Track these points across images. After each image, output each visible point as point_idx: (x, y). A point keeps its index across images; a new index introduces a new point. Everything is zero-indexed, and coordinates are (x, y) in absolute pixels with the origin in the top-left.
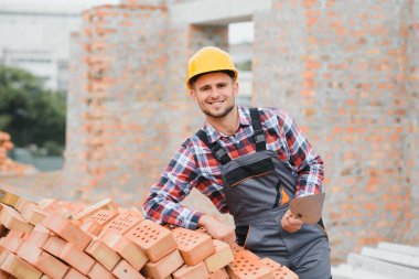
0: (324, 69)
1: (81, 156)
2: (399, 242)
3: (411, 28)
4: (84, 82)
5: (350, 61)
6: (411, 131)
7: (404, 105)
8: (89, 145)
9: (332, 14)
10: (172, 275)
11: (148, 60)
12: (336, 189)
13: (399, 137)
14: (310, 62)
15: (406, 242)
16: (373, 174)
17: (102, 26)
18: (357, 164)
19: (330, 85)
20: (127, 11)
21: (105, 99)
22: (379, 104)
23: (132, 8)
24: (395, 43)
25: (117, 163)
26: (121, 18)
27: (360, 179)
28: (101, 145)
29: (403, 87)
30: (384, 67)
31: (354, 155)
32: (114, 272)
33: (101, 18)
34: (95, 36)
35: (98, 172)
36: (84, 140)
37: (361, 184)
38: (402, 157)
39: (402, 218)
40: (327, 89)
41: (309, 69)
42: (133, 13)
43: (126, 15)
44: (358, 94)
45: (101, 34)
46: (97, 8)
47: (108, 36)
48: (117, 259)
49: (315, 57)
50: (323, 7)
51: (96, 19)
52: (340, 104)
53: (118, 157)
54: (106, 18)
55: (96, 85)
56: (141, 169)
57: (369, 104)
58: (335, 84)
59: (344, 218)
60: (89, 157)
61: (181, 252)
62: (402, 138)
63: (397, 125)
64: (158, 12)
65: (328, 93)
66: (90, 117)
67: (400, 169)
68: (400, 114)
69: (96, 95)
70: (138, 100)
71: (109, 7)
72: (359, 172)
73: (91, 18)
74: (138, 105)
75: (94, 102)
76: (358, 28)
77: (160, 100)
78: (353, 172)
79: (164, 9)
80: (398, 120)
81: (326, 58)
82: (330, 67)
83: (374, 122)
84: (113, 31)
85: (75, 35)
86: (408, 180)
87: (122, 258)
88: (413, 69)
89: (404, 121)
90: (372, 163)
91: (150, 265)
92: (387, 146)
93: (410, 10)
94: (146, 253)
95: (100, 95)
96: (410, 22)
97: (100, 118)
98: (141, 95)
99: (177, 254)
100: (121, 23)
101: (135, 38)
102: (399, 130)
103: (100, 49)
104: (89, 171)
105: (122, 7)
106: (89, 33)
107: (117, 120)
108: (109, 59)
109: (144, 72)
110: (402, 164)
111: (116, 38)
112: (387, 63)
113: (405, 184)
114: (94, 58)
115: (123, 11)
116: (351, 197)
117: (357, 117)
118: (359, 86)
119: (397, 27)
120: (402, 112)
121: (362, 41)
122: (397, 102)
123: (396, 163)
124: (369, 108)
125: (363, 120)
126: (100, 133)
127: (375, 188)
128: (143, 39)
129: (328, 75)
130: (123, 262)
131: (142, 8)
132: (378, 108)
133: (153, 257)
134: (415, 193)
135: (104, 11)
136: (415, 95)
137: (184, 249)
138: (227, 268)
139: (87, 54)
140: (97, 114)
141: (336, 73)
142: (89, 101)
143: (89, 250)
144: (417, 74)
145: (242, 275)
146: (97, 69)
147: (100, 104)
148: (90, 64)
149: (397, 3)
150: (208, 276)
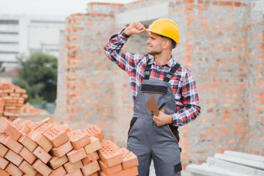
0: (197, 50)
1: (65, 103)
2: (243, 151)
3: (249, 26)
4: (66, 58)
5: (213, 45)
6: (249, 87)
7: (245, 71)
8: (68, 96)
9: (202, 18)
10: (66, 155)
12: (204, 120)
13: (242, 90)
14: (188, 46)
15: (247, 152)
16: (226, 112)
17: (75, 26)
18: (217, 106)
19: (201, 59)
20: (90, 17)
21: (77, 69)
22: (230, 71)
23: (93, 16)
24: (240, 35)
25: (84, 106)
26: (87, 21)
27: (219, 114)
28: (74, 95)
29: (245, 61)
30: (233, 49)
31: (215, 100)
32: (34, 153)
33: (75, 21)
34: (72, 31)
35: (72, 111)
36: (65, 93)
37: (219, 118)
38: (244, 102)
39: (243, 138)
40: (198, 61)
41: (188, 50)
42: (94, 19)
43: (89, 20)
44: (217, 64)
45: (75, 31)
46: (73, 15)
47: (79, 32)
48: (35, 146)
49: (191, 43)
50: (196, 14)
51: (72, 22)
52: (206, 71)
53: (84, 102)
54: (77, 21)
55: (72, 60)
56: (98, 110)
57: (224, 71)
58: (204, 59)
59: (209, 138)
60: (68, 102)
61: (71, 142)
62: (244, 91)
63: (240, 83)
64: (108, 18)
65: (199, 64)
66: (69, 80)
67: (243, 109)
68: (243, 77)
69: (72, 66)
70: (97, 69)
71: (79, 14)
72: (218, 110)
73: (70, 21)
74: (96, 72)
75: (71, 70)
76: (218, 26)
77: (109, 69)
78: (215, 110)
79: (112, 16)
80: (242, 80)
81: (198, 44)
82: (200, 49)
83: (227, 81)
84: (82, 29)
85: (62, 31)
86: (247, 116)
87: (38, 145)
88: (250, 51)
89: (246, 81)
90: (226, 105)
91: (54, 149)
92: (235, 96)
93: (249, 16)
94: (51, 142)
95: (74, 66)
96: (248, 23)
97: (74, 80)
98: (98, 66)
99: (69, 143)
100: (86, 24)
101: (95, 33)
102: (242, 86)
103: (74, 39)
104: (68, 110)
105: (87, 15)
106: (69, 31)
107: (84, 81)
108: (79, 45)
110: (244, 106)
111: (83, 33)
112: (235, 47)
113: (246, 118)
114: (71, 45)
115: (87, 17)
116: (213, 125)
117: (216, 78)
118: (218, 60)
119: (241, 26)
120: (244, 76)
121: (220, 34)
122: (241, 70)
123: (241, 105)
124: (224, 73)
125: (220, 80)
126: (74, 88)
127: (227, 120)
128: (99, 34)
129: (199, 54)
130: (39, 147)
131: (99, 15)
132: (229, 73)
133: (56, 145)
134: (252, 123)
135: (76, 17)
136: (251, 65)
137: (73, 140)
138: (98, 152)
139: (67, 42)
140: (72, 78)
141: (204, 53)
142: (68, 70)
143: (20, 141)
144: (253, 53)
145: (105, 156)
146: (72, 50)
147: (74, 71)
148: (69, 48)
149: (241, 12)
150: (86, 156)
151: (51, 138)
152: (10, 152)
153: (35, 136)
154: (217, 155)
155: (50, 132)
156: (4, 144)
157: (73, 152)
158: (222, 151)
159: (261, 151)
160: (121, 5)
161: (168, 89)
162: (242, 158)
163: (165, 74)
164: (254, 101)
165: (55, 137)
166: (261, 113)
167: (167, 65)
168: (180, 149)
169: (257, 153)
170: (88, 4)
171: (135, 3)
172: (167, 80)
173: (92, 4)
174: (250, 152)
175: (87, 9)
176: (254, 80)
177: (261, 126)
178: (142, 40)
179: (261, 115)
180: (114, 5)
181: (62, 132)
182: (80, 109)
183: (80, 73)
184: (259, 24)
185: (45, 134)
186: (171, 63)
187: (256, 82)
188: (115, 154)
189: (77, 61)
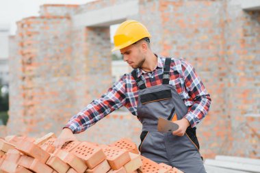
0: (174, 49)
3: (226, 22)
4: (19, 67)
5: (190, 44)
6: (229, 85)
7: (224, 70)
8: (25, 106)
9: (178, 15)
11: (60, 51)
13: (222, 90)
14: (165, 45)
15: (231, 155)
17: (30, 30)
20: (45, 20)
21: (34, 76)
22: (209, 70)
23: (48, 18)
24: (217, 32)
25: (43, 116)
26: (42, 25)
28: (32, 105)
29: (223, 59)
30: (211, 47)
33: (29, 25)
34: (25, 36)
35: (31, 123)
36: (21, 102)
38: (225, 102)
39: (227, 141)
41: (165, 50)
42: (49, 21)
43: (45, 23)
44: (196, 64)
45: (30, 35)
46: (27, 19)
47: (34, 37)
49: (168, 42)
50: (172, 11)
51: (25, 26)
53: (43, 113)
54: (32, 25)
55: (28, 68)
57: (203, 70)
60: (25, 114)
61: (108, 161)
62: (224, 90)
63: (220, 83)
64: (65, 20)
66: (24, 88)
67: (224, 110)
68: (222, 76)
69: (28, 74)
70: (55, 75)
71: (33, 18)
73: (22, 26)
74: (55, 79)
75: (27, 79)
76: (193, 23)
77: (69, 75)
79: (69, 18)
80: (221, 80)
81: (175, 42)
82: (178, 48)
84: (37, 33)
86: (229, 117)
87: (70, 167)
88: (229, 47)
89: (225, 80)
93: (225, 11)
94: (86, 163)
95: (30, 74)
96: (225, 19)
97: (31, 88)
98: (56, 73)
99: (106, 162)
100: (42, 28)
101: (51, 37)
102: (222, 85)
103: (29, 45)
104: (25, 122)
105: (42, 17)
106: (22, 36)
107: (42, 89)
108: (35, 51)
109: (58, 58)
110: (225, 107)
111: (39, 38)
112: (212, 44)
113: (228, 119)
114: (26, 51)
115: (42, 20)
118: (196, 59)
119: (217, 22)
120: (223, 74)
121: (197, 31)
122: (220, 68)
123: (221, 106)
126: (32, 98)
127: (209, 122)
128: (56, 38)
129: (177, 53)
130: (71, 170)
131: (55, 17)
132: (208, 73)
133: (91, 165)
134: (235, 124)
135: (30, 20)
136: (231, 63)
139: (20, 48)
140: (30, 86)
141: (182, 52)
142: (24, 78)
144: (232, 50)
146: (28, 57)
147: (30, 79)
148: (23, 55)
149: (217, 7)
155: (79, 150)
156: (30, 168)
159: (248, 153)
160: (76, 7)
164: (236, 101)
166: (246, 113)
167: (158, 68)
168: (202, 158)
169: (243, 156)
170: (41, 7)
171: (93, 3)
172: (166, 82)
173: (46, 6)
174: (235, 155)
175: (39, 12)
176: (235, 79)
177: (246, 127)
178: (103, 42)
179: (246, 115)
180: (69, 6)
182: (39, 120)
183: (38, 81)
184: (237, 19)
186: (161, 63)
187: (238, 80)
189: (34, 69)
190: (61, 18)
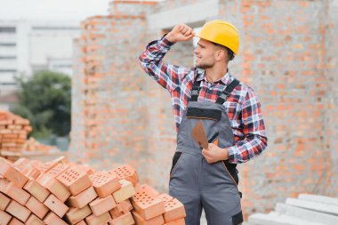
0: (258, 61)
1: (82, 136)
2: (323, 194)
3: (327, 27)
4: (82, 77)
5: (279, 54)
6: (329, 107)
7: (323, 88)
8: (87, 126)
9: (264, 17)
10: (88, 205)
11: (131, 58)
12: (270, 154)
13: (321, 113)
14: (247, 55)
15: (329, 195)
16: (300, 142)
17: (94, 32)
18: (287, 134)
19: (264, 73)
20: (113, 20)
21: (97, 90)
22: (303, 87)
23: (117, 18)
24: (315, 39)
25: (108, 139)
26: (109, 26)
27: (289, 146)
28: (94, 126)
29: (322, 74)
30: (306, 58)
31: (284, 127)
32: (45, 203)
33: (93, 26)
34: (89, 41)
35: (93, 146)
36: (83, 122)
37: (290, 150)
38: (323, 128)
39: (323, 176)
40: (260, 76)
41: (246, 61)
42: (118, 22)
43: (113, 24)
44: (286, 79)
45: (94, 39)
46: (91, 19)
47: (99, 41)
48: (48, 194)
49: (250, 51)
50: (256, 13)
51: (89, 27)
52: (272, 88)
53: (108, 135)
54: (96, 27)
55: (91, 79)
56: (127, 144)
57: (296, 87)
58: (267, 72)
59: (278, 177)
60: (87, 135)
61: (95, 188)
62: (323, 113)
63: (318, 104)
64: (138, 21)
65: (262, 79)
66: (87, 104)
67: (322, 138)
68: (320, 95)
69: (90, 87)
70: (124, 90)
71: (99, 17)
72: (288, 141)
73: (86, 27)
74: (124, 94)
75: (90, 92)
76: (285, 28)
77: (141, 89)
78: (284, 141)
79: (143, 18)
80: (319, 100)
81: (259, 52)
82: (263, 59)
83: (299, 101)
84: (103, 36)
85: (76, 40)
86: (328, 147)
87: (51, 193)
88: (329, 59)
89: (324, 100)
90: (299, 134)
91: (72, 198)
92: (311, 120)
93: (327, 13)
94: (68, 189)
95: (93, 86)
96: (326, 23)
97: (94, 104)
98: (126, 85)
99: (92, 189)
100: (109, 30)
101: (120, 41)
102: (321, 107)
103: (93, 50)
104: (86, 146)
105: (110, 17)
106: (85, 38)
107: (108, 106)
108: (99, 58)
109: (128, 68)
110: (323, 133)
111: (105, 42)
112: (309, 55)
113: (327, 150)
114: (89, 58)
115: (109, 21)
116: (283, 160)
117: (285, 97)
118: (287, 73)
119: (316, 27)
120: (322, 93)
121: (289, 38)
122: (318, 85)
123: (319, 133)
124: (295, 90)
125: (291, 100)
126: (94, 116)
127: (301, 152)
128: (126, 42)
129: (262, 66)
130: (52, 196)
131: (125, 17)
132: (302, 90)
133: (74, 192)
134: (334, 156)
135: (95, 20)
136: (332, 79)
137: (97, 185)
138: (131, 200)
139: (83, 54)
140: (92, 102)
141: (268, 64)
142: (86, 92)
143: (26, 188)
144: (333, 63)
145: (140, 205)
146: (91, 65)
147: (93, 93)
148: (87, 63)
149: (316, 8)
150: (115, 205)
151: (68, 184)
152: (13, 202)
153: (46, 181)
154: (290, 201)
155: (65, 175)
156: (5, 192)
157: (98, 201)
158: (296, 195)
160: (154, 4)
161: (223, 114)
162: (323, 203)
163: (219, 93)
164: (336, 127)
165: (73, 181)
167: (221, 82)
168: (241, 194)
170: (110, 4)
172: (220, 101)
173: (116, 3)
174: (334, 195)
175: (109, 10)
176: (336, 99)
178: (184, 49)
180: (145, 3)
181: (83, 174)
182: (104, 144)
183: (102, 96)
185: (60, 178)
186: (227, 79)
188: (155, 202)
189: (97, 80)
190: (133, 18)
